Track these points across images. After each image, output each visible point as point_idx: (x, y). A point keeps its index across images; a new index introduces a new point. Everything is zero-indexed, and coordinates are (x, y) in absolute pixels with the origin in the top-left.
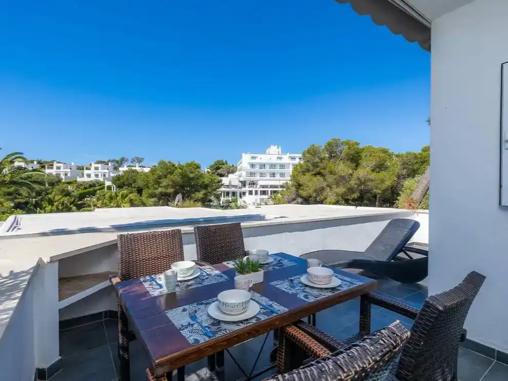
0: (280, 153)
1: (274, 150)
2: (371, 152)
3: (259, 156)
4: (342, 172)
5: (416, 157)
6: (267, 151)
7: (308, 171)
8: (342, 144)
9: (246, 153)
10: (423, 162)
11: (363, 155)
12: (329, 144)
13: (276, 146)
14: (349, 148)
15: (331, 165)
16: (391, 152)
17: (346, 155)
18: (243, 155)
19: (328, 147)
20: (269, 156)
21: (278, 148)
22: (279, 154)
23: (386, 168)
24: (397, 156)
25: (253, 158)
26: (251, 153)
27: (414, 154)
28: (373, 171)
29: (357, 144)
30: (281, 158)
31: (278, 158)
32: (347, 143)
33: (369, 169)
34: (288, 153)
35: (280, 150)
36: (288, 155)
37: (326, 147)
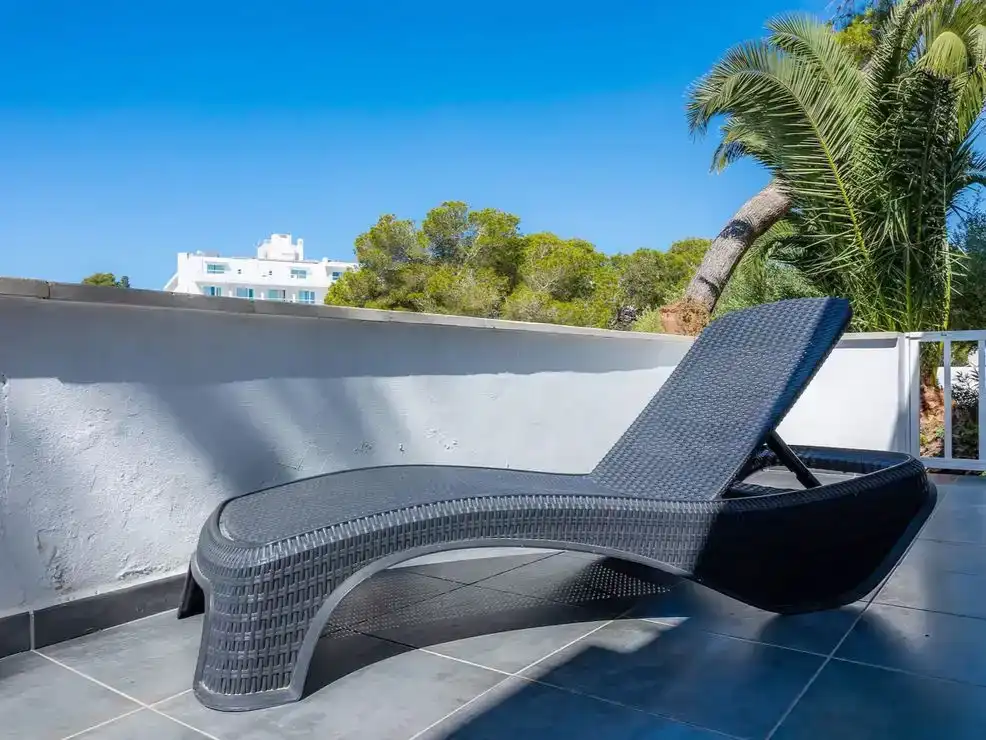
0: (301, 258)
1: (280, 246)
2: (551, 247)
3: (234, 263)
4: (472, 298)
5: (658, 264)
6: (261, 251)
7: (374, 295)
8: (473, 218)
9: (191, 251)
10: (676, 279)
11: (529, 252)
12: (436, 218)
13: (289, 237)
14: (492, 232)
15: (440, 278)
16: (599, 253)
17: (482, 252)
18: (182, 257)
19: (431, 225)
20: (266, 266)
21: (294, 242)
22: (297, 259)
23: (588, 292)
24: (616, 261)
25: (214, 268)
26: (208, 255)
27: (656, 255)
28: (556, 296)
29: (514, 221)
30: (303, 274)
31: (294, 272)
32: (486, 218)
33: (544, 292)
34: (325, 259)
35: (300, 249)
36: (325, 262)
37: (425, 226)
